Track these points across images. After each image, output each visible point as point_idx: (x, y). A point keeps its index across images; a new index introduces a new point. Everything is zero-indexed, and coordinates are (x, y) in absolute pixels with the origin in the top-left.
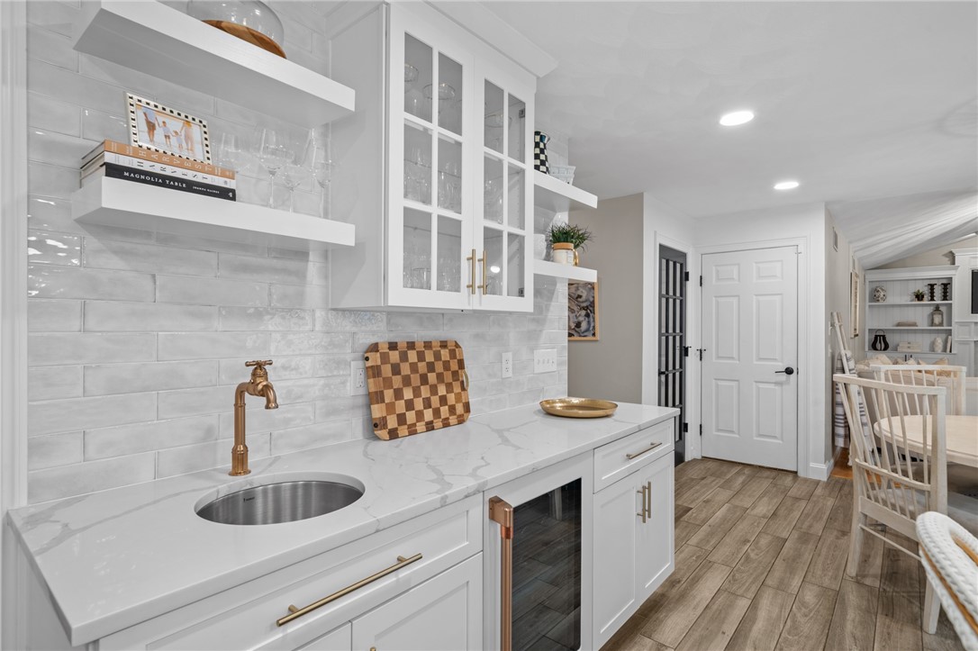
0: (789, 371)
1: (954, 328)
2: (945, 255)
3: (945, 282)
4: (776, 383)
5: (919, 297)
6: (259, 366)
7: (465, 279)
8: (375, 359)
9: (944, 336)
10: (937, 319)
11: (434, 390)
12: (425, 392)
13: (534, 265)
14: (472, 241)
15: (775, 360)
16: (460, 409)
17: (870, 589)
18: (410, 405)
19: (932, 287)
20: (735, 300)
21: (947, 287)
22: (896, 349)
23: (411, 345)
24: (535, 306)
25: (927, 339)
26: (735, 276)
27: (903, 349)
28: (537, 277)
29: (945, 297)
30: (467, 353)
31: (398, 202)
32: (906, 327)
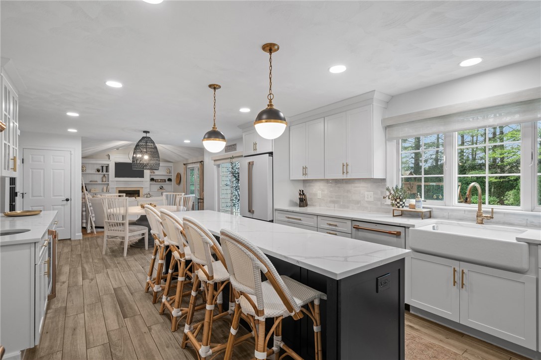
0: (67, 200)
1: (110, 183)
2: (107, 155)
3: (107, 165)
4: (62, 205)
5: (98, 171)
9: (106, 186)
10: (104, 180)
15: (61, 196)
17: (110, 255)
19: (102, 167)
20: (42, 171)
21: (107, 167)
25: (101, 187)
26: (42, 160)
29: (107, 171)
32: (94, 183)
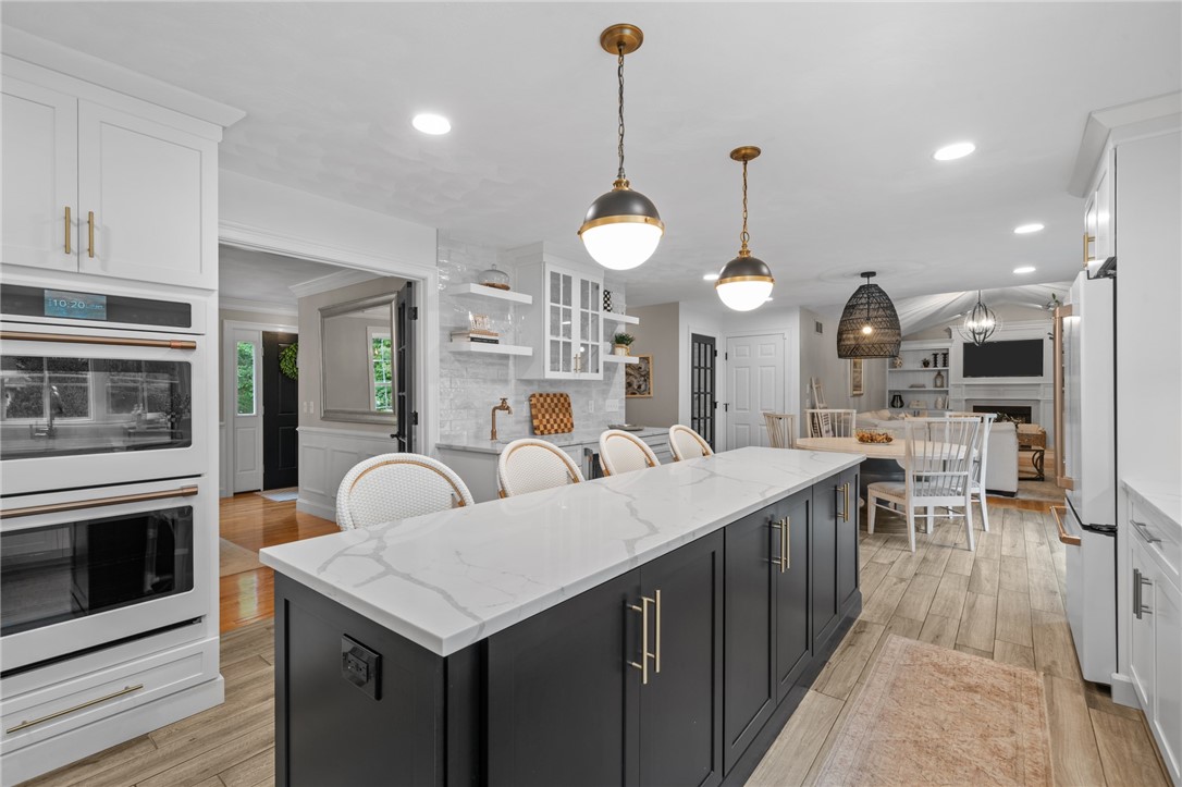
1: (951, 389)
2: (946, 330)
3: (945, 352)
5: (926, 364)
6: (504, 400)
7: (573, 366)
8: (534, 401)
9: (943, 395)
10: (939, 383)
11: (558, 416)
12: (554, 416)
13: (604, 357)
14: (577, 350)
16: (569, 425)
18: (548, 421)
19: (935, 355)
20: (747, 370)
21: (945, 356)
22: (908, 406)
23: (548, 395)
24: (604, 376)
25: (932, 398)
27: (914, 406)
28: (605, 363)
29: (944, 364)
30: (572, 399)
31: (548, 338)
32: (917, 389)
